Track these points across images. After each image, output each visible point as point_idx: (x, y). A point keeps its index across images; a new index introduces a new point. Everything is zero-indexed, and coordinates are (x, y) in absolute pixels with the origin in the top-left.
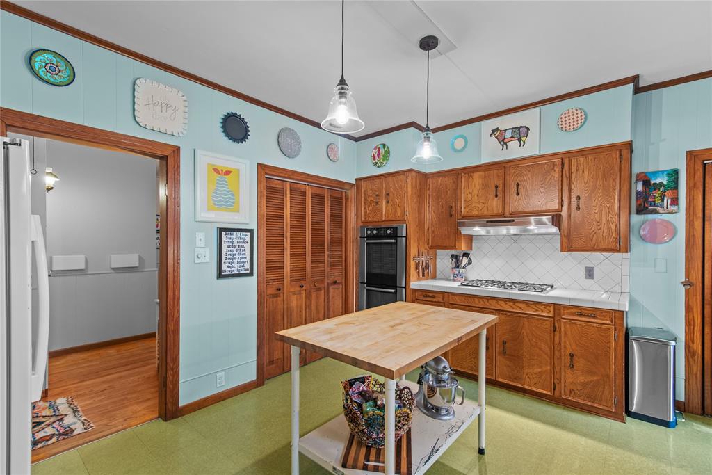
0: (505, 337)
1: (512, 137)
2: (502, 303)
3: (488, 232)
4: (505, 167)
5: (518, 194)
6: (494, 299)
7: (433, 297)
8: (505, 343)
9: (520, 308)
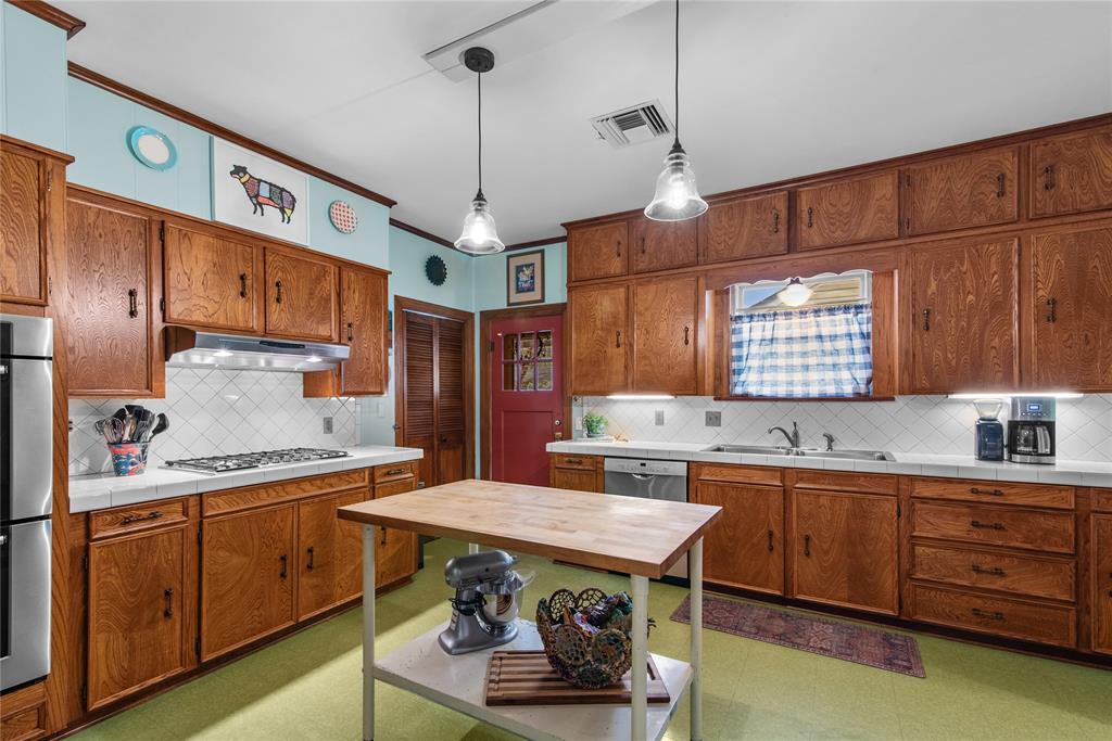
0: (310, 542)
1: (270, 198)
2: (306, 486)
3: (269, 363)
4: (265, 248)
5: (278, 300)
6: (292, 483)
7: (154, 516)
8: (310, 551)
9: (331, 486)
